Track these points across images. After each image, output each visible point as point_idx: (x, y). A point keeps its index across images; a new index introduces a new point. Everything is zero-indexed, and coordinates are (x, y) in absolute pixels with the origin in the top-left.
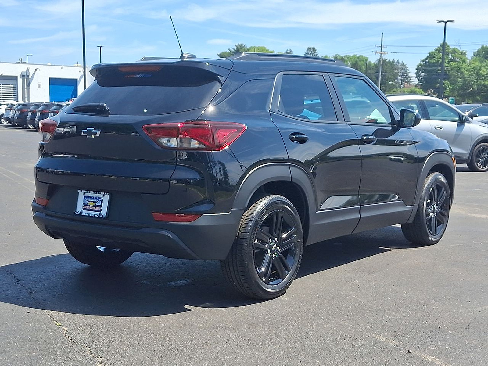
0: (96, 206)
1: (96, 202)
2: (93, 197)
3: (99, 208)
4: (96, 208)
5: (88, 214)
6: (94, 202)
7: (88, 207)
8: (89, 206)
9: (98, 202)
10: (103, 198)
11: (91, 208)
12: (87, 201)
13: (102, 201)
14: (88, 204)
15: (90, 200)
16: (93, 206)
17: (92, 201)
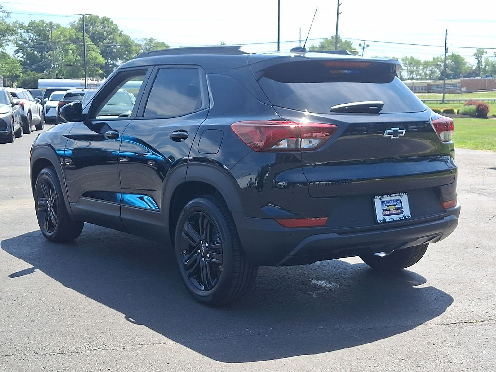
0: (397, 209)
1: (395, 205)
2: (391, 201)
3: (400, 210)
4: (397, 211)
5: (393, 219)
6: (393, 205)
7: (388, 212)
8: (389, 210)
9: (397, 204)
10: (401, 199)
11: (392, 212)
12: (385, 206)
13: (401, 202)
14: (388, 209)
15: (389, 205)
16: (394, 210)
17: (391, 204)
